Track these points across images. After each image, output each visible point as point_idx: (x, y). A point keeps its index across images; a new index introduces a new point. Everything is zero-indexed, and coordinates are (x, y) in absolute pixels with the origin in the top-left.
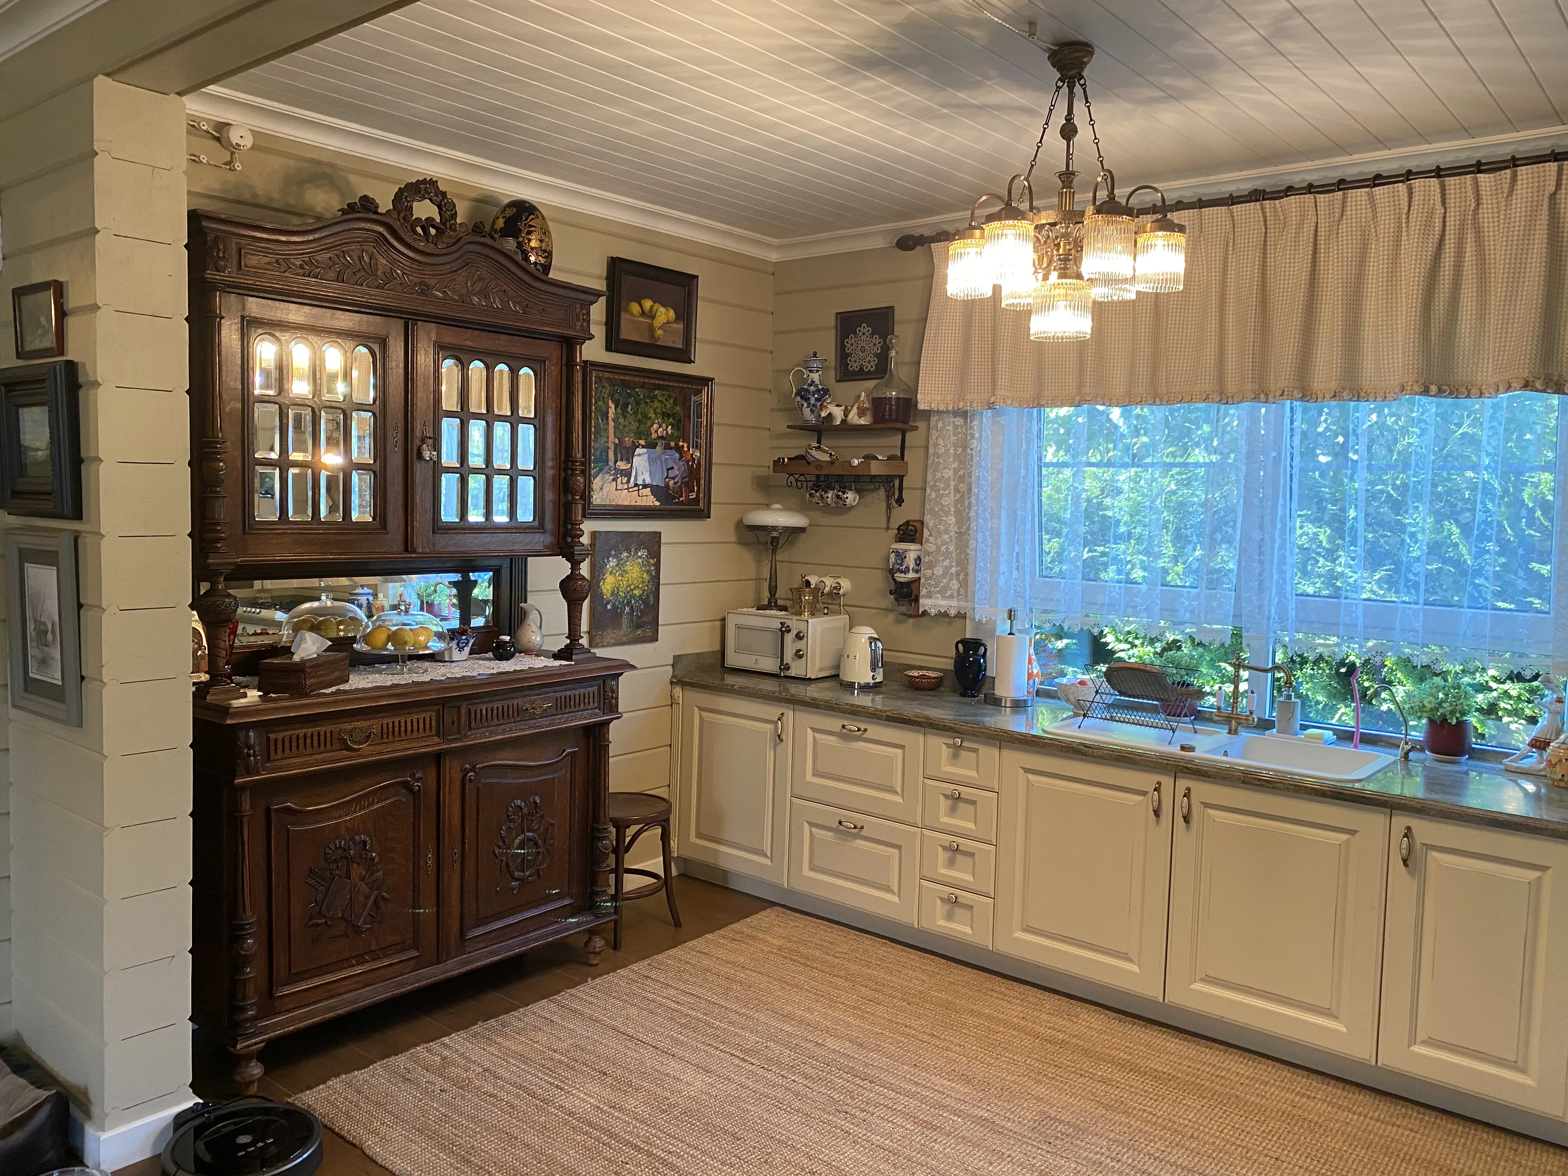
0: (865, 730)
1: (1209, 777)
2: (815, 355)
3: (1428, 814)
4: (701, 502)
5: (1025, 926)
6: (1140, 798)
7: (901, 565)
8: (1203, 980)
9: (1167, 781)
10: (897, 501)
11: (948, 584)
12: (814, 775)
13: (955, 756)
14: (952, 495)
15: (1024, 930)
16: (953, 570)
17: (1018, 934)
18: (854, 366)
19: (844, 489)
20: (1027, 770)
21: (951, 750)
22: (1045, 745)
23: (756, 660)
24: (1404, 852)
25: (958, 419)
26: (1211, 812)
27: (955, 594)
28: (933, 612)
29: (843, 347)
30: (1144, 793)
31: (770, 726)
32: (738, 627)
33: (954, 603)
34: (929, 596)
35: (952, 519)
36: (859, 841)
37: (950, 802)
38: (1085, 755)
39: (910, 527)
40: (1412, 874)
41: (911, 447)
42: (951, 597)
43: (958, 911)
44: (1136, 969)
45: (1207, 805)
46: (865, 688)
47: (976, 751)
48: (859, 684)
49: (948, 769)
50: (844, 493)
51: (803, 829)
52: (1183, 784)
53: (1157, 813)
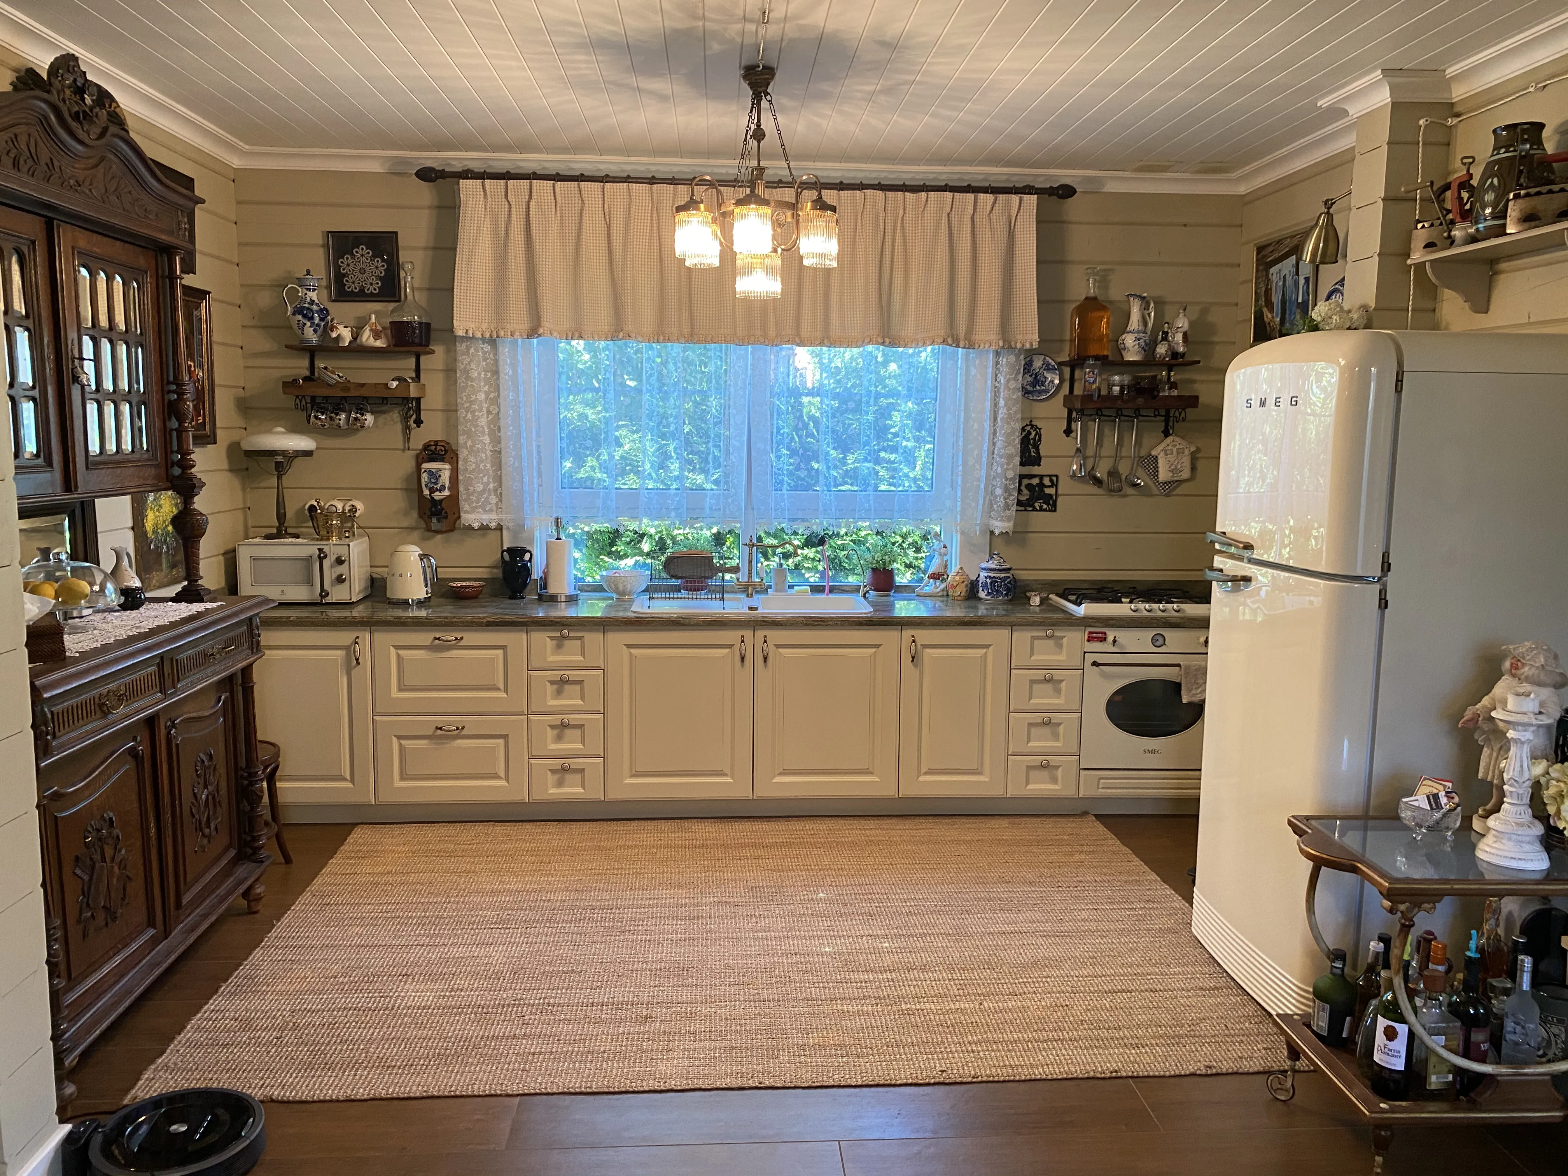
0: (462, 638)
1: (781, 625)
2: (308, 273)
3: (925, 625)
4: (207, 427)
5: (634, 772)
6: (728, 650)
7: (436, 483)
8: (781, 774)
9: (748, 634)
10: (415, 422)
11: (487, 498)
12: (400, 690)
13: (559, 646)
14: (485, 416)
15: (633, 776)
16: (491, 486)
17: (629, 781)
18: (352, 286)
19: (362, 411)
20: (629, 646)
21: (554, 642)
22: (648, 623)
23: (283, 592)
24: (913, 652)
25: (486, 345)
26: (781, 650)
27: (494, 508)
28: (476, 525)
29: (337, 267)
30: (730, 646)
31: (341, 653)
32: (254, 559)
33: (494, 516)
34: (473, 510)
35: (487, 439)
36: (459, 741)
37: (555, 687)
38: (683, 625)
39: (439, 448)
40: (916, 666)
41: (426, 370)
42: (491, 511)
43: (569, 777)
44: (730, 780)
45: (778, 646)
46: (421, 603)
47: (580, 638)
48: (413, 600)
49: (553, 658)
50: (362, 415)
51: (392, 743)
52: (760, 634)
53: (743, 659)
